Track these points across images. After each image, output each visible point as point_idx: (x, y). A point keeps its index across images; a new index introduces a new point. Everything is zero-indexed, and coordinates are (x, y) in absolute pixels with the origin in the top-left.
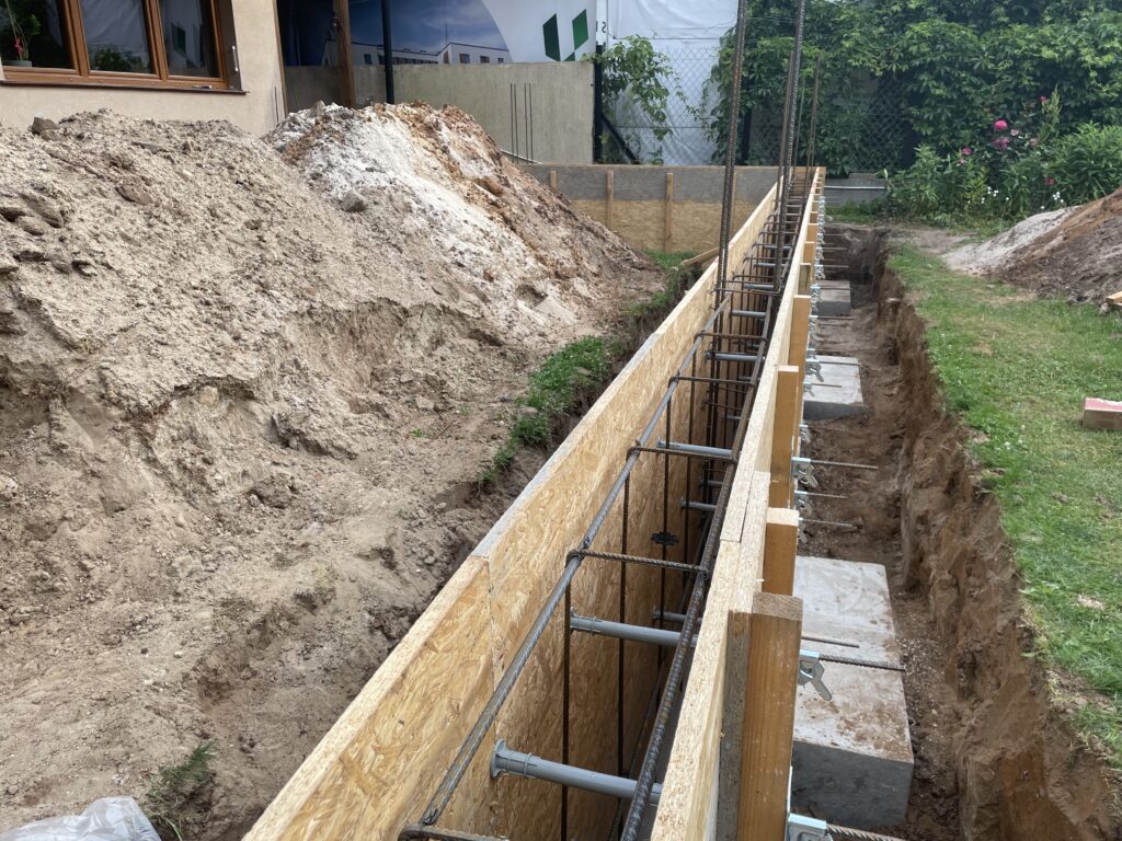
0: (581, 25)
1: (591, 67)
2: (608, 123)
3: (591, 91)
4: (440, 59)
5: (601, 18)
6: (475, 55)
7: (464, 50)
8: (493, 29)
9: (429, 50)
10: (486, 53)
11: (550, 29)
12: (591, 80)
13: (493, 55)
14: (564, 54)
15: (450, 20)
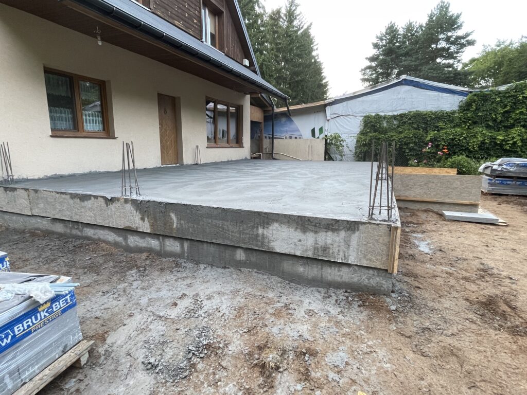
0: (321, 130)
1: (324, 140)
2: (328, 154)
3: (324, 146)
4: (284, 137)
5: (326, 128)
6: (293, 137)
7: (291, 136)
8: (298, 130)
9: (282, 135)
10: (296, 136)
11: (313, 131)
12: (324, 143)
13: (298, 137)
14: (316, 137)
15: (287, 128)
